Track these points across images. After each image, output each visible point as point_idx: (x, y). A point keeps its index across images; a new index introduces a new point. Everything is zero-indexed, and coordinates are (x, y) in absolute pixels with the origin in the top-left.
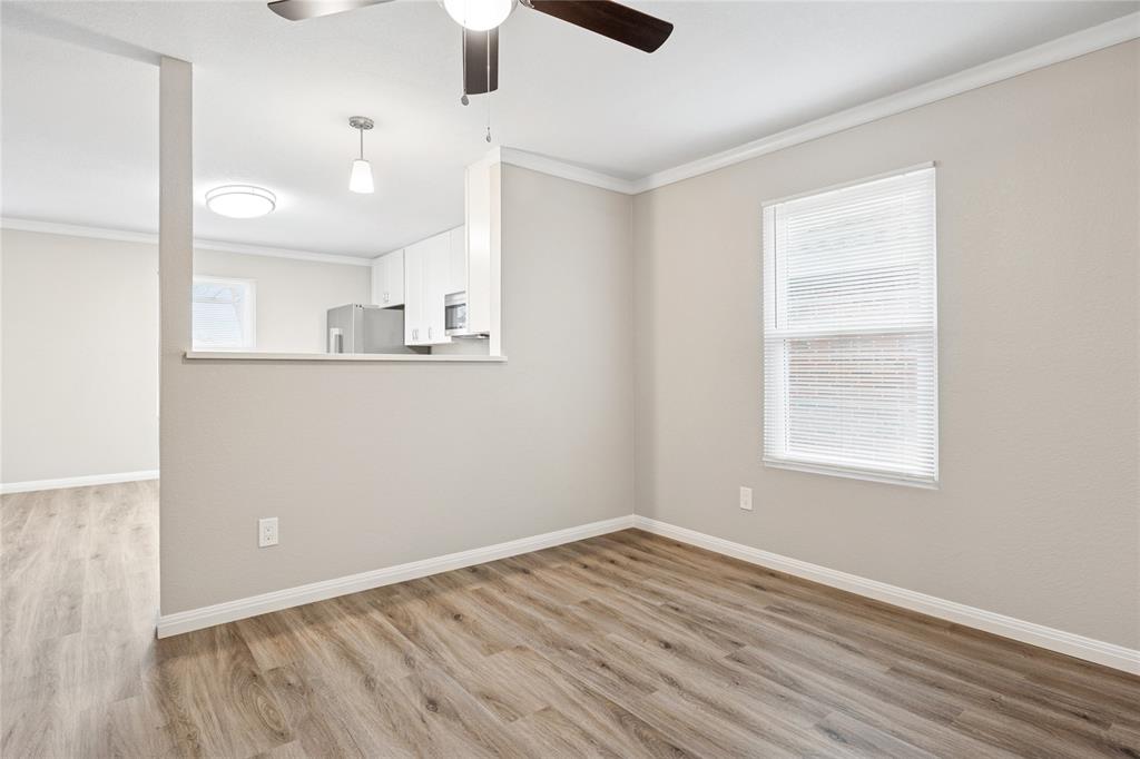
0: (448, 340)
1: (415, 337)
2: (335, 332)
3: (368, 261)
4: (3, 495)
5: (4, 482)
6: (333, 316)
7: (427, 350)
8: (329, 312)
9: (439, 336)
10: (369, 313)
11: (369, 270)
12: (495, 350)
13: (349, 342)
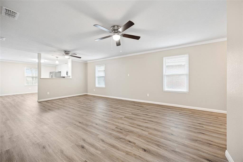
0: (67, 76)
1: (63, 76)
2: (51, 75)
3: (56, 66)
4: (1, 96)
5: (1, 94)
6: (50, 73)
7: (64, 77)
8: (50, 72)
9: (65, 75)
10: (56, 73)
11: (56, 67)
12: (71, 78)
13: (53, 76)
